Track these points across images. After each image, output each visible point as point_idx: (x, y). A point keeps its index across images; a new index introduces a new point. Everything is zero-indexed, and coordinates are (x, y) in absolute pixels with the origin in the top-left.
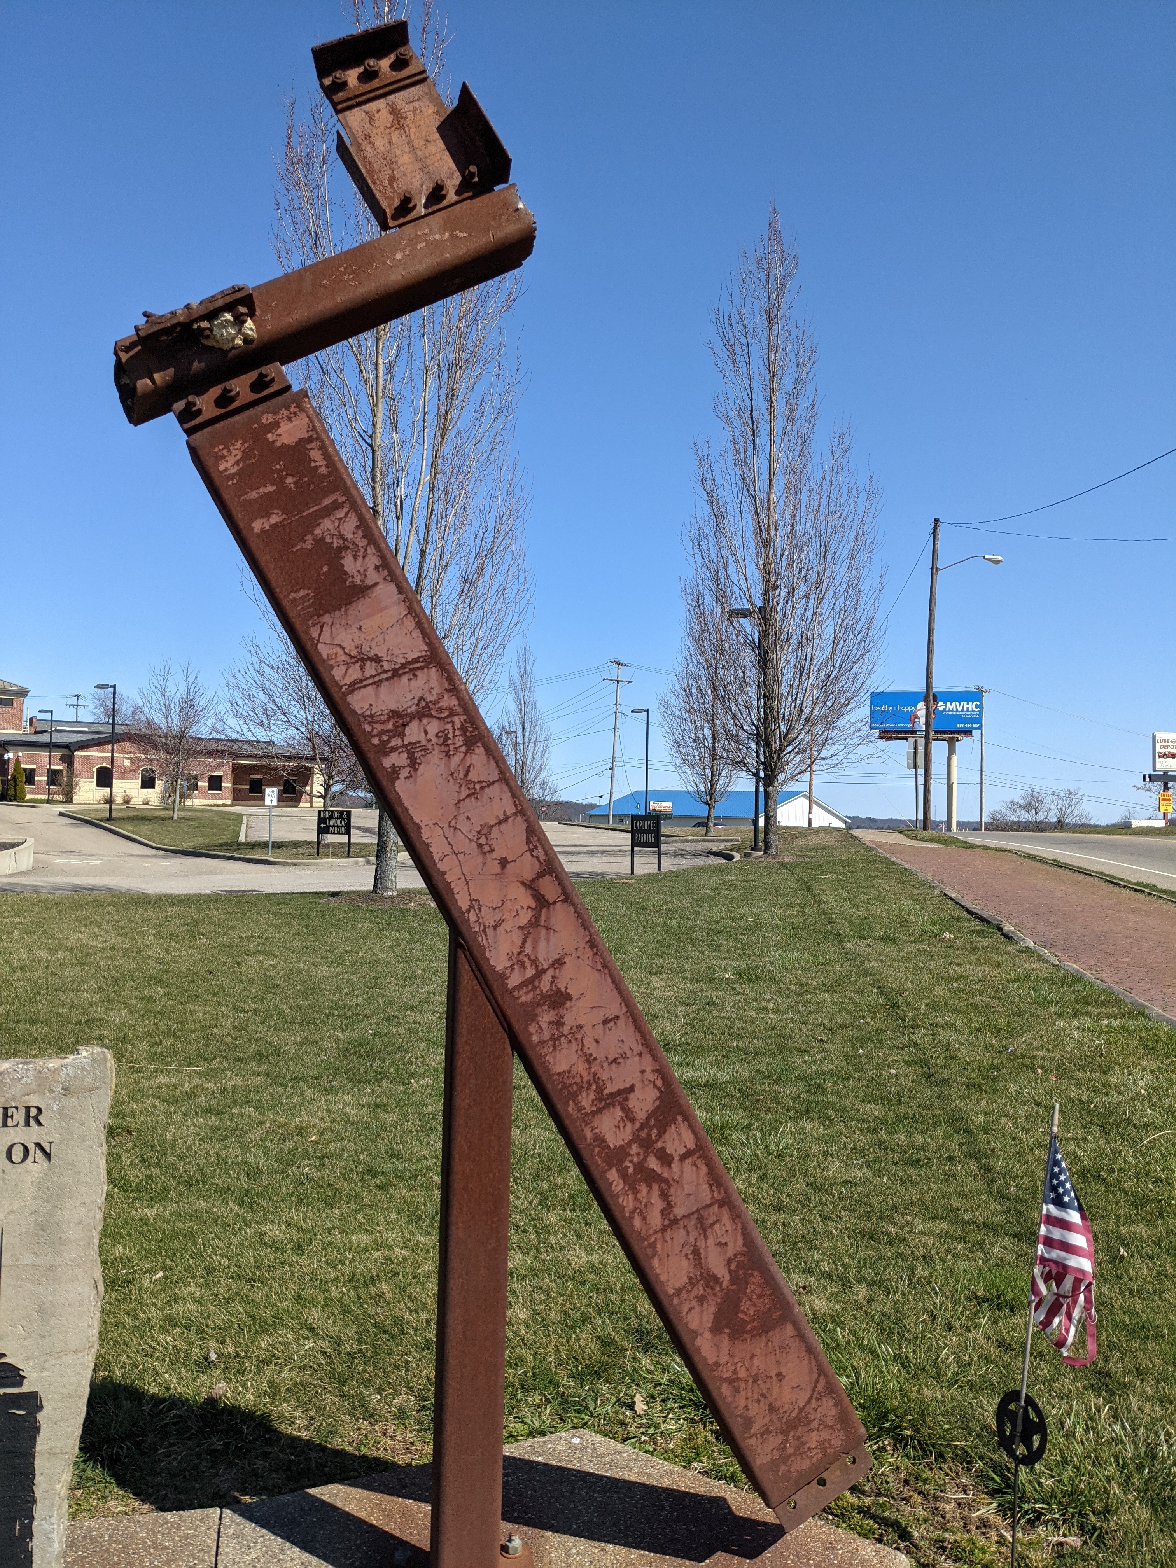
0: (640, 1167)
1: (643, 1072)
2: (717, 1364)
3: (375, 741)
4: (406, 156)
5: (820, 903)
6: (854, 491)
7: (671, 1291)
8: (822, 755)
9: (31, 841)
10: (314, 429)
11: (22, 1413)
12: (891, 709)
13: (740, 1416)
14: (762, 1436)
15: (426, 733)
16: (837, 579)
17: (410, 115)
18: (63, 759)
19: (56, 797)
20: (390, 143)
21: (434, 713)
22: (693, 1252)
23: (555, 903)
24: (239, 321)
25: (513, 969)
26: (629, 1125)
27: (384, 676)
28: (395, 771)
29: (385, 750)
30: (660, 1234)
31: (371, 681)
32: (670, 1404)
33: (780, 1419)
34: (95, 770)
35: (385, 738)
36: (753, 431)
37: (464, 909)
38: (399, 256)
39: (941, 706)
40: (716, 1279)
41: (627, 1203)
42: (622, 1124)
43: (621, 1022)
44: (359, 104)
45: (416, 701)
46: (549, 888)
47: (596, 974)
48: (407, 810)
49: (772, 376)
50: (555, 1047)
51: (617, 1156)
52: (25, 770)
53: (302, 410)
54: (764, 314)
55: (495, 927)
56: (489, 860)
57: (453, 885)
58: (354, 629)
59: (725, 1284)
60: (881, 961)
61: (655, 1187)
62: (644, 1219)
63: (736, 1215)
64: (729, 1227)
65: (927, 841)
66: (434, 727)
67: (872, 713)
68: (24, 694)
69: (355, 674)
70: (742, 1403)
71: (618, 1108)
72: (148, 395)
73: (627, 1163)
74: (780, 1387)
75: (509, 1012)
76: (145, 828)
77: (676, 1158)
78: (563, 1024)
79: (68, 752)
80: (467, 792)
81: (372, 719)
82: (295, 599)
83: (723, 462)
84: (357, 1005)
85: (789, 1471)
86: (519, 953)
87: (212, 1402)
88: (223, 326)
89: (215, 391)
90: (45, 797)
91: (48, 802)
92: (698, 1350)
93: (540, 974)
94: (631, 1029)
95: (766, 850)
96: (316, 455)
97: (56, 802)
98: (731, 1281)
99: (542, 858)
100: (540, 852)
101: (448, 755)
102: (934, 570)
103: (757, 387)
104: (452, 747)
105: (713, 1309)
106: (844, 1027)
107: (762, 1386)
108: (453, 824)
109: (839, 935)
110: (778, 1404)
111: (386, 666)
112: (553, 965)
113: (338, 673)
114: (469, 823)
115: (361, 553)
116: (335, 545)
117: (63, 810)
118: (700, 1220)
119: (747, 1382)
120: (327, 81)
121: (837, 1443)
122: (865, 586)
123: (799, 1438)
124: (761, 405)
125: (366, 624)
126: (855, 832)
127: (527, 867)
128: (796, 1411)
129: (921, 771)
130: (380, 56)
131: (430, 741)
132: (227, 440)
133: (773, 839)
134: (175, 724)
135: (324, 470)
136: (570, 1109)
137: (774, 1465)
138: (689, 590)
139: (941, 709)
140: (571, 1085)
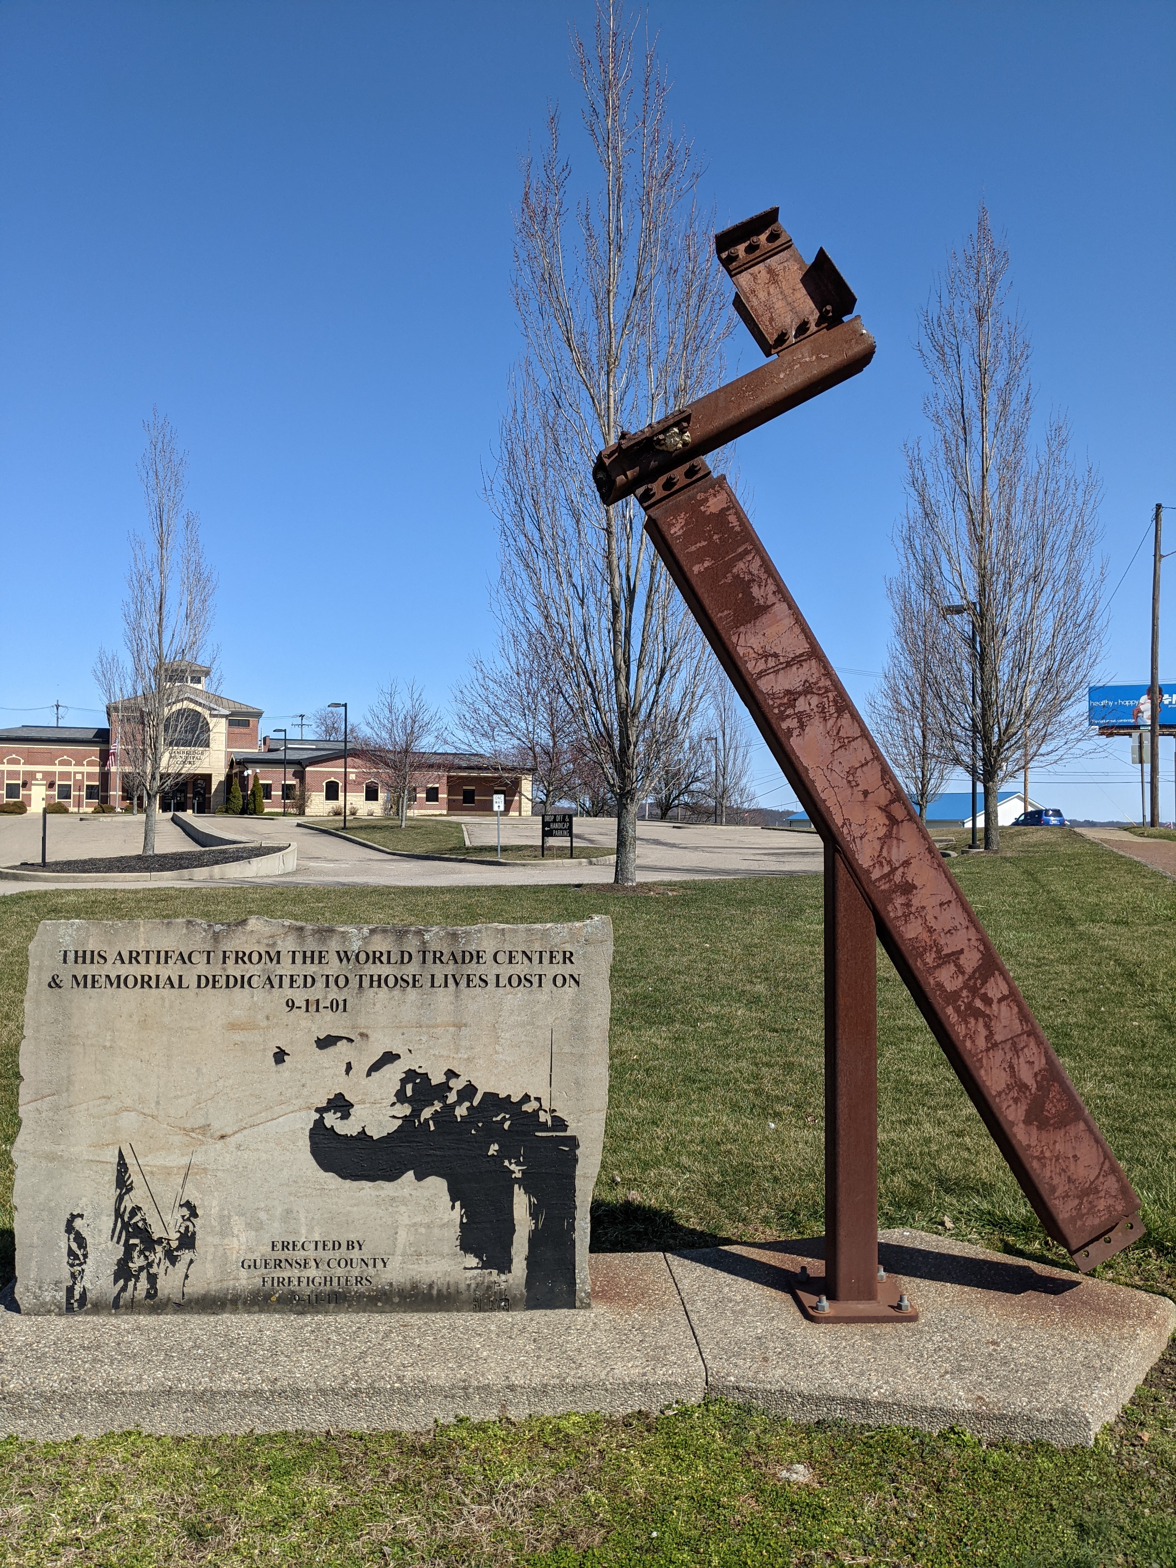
0: (969, 1006)
1: (969, 940)
2: (1029, 1146)
3: (776, 711)
4: (780, 302)
5: (1049, 892)
6: (1073, 482)
7: (994, 1093)
8: (1041, 751)
9: (294, 845)
10: (731, 501)
11: (567, 1149)
12: (1111, 703)
13: (1047, 1183)
14: (1063, 1198)
15: (810, 704)
16: (1056, 572)
17: (781, 273)
18: (295, 775)
19: (291, 811)
20: (769, 294)
21: (814, 690)
22: (1009, 1067)
23: (902, 821)
24: (682, 432)
25: (874, 867)
26: (960, 976)
27: (781, 666)
28: (790, 731)
29: (783, 717)
30: (985, 1054)
31: (772, 670)
32: (972, 1223)
33: (1076, 1188)
34: (324, 784)
35: (782, 709)
36: (964, 429)
37: (839, 825)
38: (782, 376)
39: (1166, 699)
40: (1026, 1087)
41: (961, 1030)
42: (955, 976)
43: (953, 905)
44: (746, 269)
45: (802, 683)
46: (898, 811)
47: (934, 871)
48: (799, 758)
49: (984, 373)
50: (906, 921)
51: (952, 998)
52: (263, 785)
53: (722, 489)
54: (973, 312)
55: (861, 838)
56: (855, 792)
57: (831, 809)
58: (760, 636)
59: (1033, 1091)
60: (1116, 940)
61: (981, 1020)
62: (973, 1042)
63: (1039, 1043)
64: (1035, 1051)
65: (1155, 837)
66: (815, 700)
67: (1091, 708)
68: (258, 715)
69: (761, 666)
70: (1048, 1174)
71: (952, 964)
72: (623, 485)
73: (960, 1003)
74: (1076, 1165)
75: (873, 896)
76: (378, 836)
77: (995, 1001)
78: (911, 906)
79: (300, 767)
80: (839, 745)
81: (773, 696)
82: (721, 617)
83: (933, 461)
84: (633, 969)
85: (1084, 1225)
86: (878, 856)
87: (628, 1204)
88: (672, 436)
89: (662, 479)
90: (281, 810)
91: (284, 814)
92: (1015, 1135)
93: (894, 870)
94: (960, 910)
95: (987, 847)
96: (732, 519)
97: (291, 814)
98: (1037, 1089)
99: (893, 790)
100: (891, 786)
101: (825, 720)
102: (1157, 557)
103: (968, 386)
104: (827, 714)
105: (1025, 1107)
106: (1084, 991)
107: (1063, 1164)
108: (830, 767)
109: (1071, 919)
110: (1075, 1177)
111: (782, 660)
112: (902, 865)
113: (750, 666)
114: (841, 766)
115: (763, 584)
116: (746, 579)
117: (299, 822)
118: (1014, 1044)
119: (1051, 1160)
120: (724, 255)
121: (1119, 1208)
122: (1086, 577)
123: (1090, 1202)
124: (972, 402)
125: (768, 632)
126: (1077, 830)
127: (882, 796)
128: (1089, 1183)
129: (1147, 767)
130: (759, 233)
131: (812, 710)
132: (675, 512)
133: (995, 836)
134: (400, 738)
135: (738, 529)
136: (918, 964)
137: (1073, 1220)
138: (894, 589)
139: (1166, 702)
140: (918, 947)
